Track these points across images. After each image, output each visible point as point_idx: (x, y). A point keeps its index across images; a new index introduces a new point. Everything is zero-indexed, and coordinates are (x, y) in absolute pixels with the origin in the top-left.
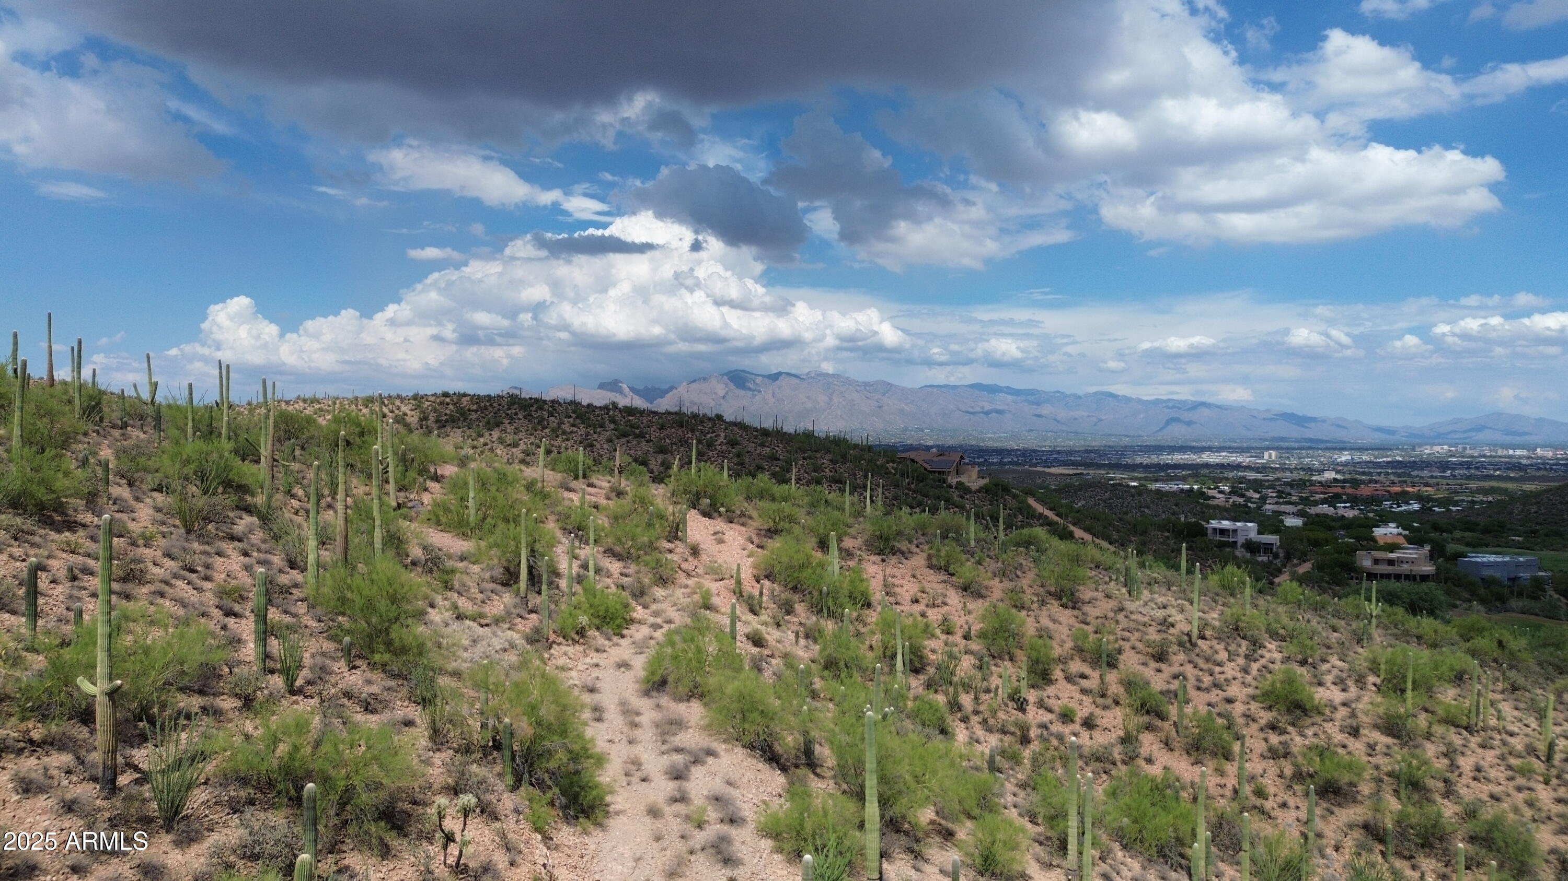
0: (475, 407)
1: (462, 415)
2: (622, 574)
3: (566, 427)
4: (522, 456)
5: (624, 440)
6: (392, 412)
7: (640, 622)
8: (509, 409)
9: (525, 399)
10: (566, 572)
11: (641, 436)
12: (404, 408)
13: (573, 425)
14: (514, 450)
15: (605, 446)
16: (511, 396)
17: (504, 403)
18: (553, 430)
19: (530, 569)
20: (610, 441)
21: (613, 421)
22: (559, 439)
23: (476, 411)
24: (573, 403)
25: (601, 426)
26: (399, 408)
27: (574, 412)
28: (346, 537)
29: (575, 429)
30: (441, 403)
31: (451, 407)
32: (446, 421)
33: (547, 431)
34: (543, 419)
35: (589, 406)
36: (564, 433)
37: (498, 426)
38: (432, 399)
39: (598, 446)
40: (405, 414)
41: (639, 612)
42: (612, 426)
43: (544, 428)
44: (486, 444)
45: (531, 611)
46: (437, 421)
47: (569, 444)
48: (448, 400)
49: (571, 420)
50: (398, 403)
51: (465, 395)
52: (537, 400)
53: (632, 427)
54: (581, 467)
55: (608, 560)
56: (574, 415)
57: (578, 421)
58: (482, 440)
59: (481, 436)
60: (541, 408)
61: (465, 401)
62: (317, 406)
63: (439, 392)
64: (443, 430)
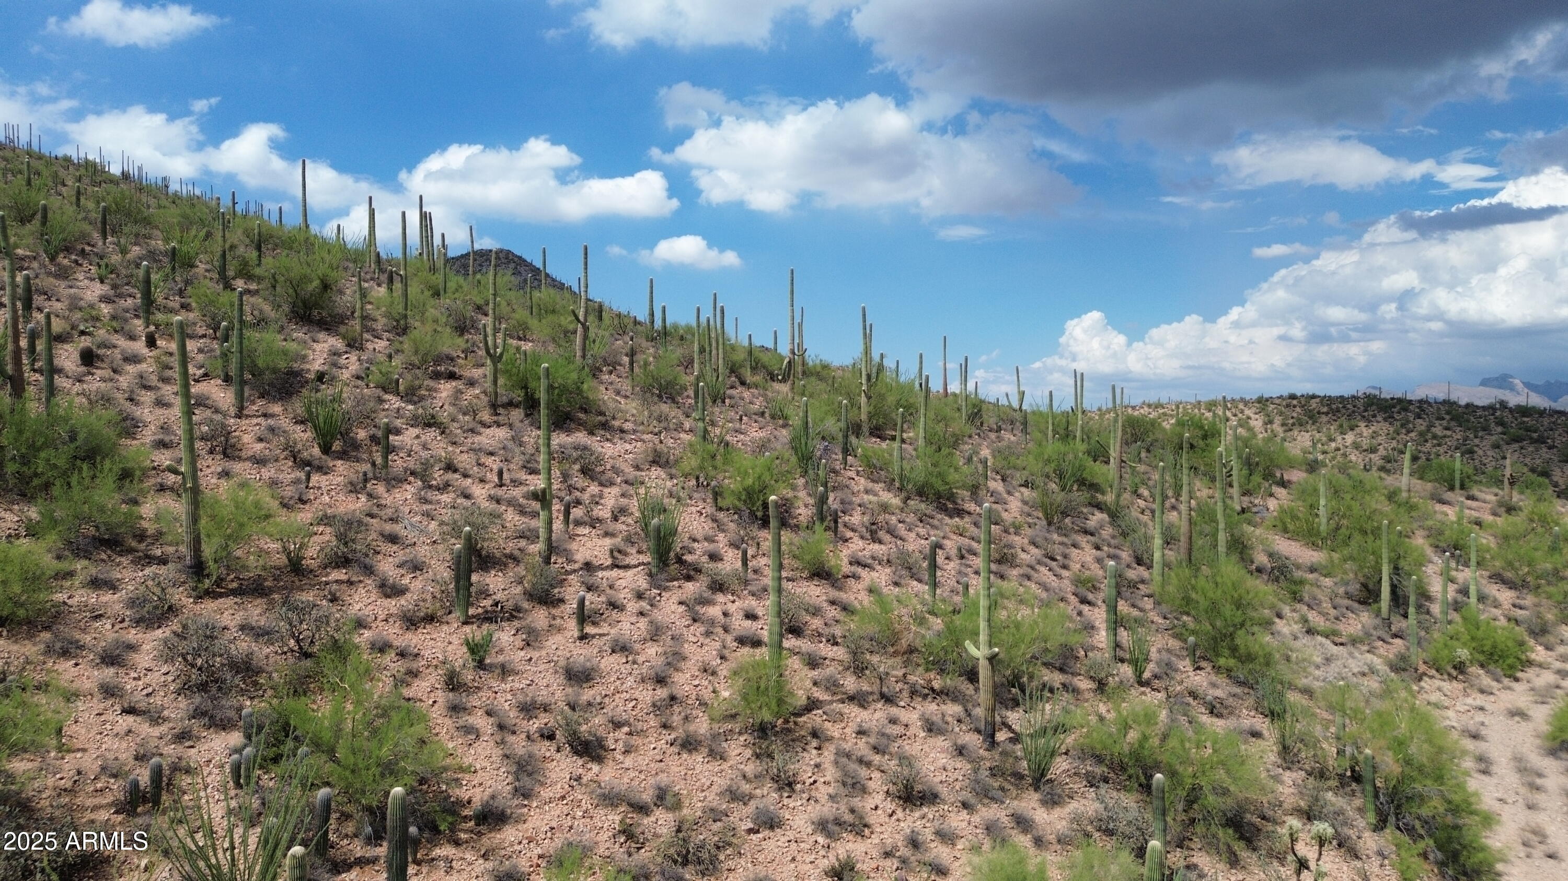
0: (1325, 409)
1: (1311, 418)
2: (1514, 606)
3: (1438, 430)
4: (1381, 463)
5: (1516, 446)
6: (1235, 415)
7: (1540, 666)
8: (1366, 411)
9: (1386, 400)
10: (1439, 596)
11: (1541, 441)
12: (1248, 412)
13: (1447, 429)
14: (1372, 456)
15: (1490, 453)
16: (1368, 396)
17: (1359, 404)
18: (1421, 434)
19: (1394, 588)
20: (1496, 446)
21: (1501, 423)
22: (1428, 445)
23: (1327, 414)
24: (1445, 402)
25: (1484, 429)
26: (1242, 412)
27: (1448, 413)
28: (1190, 538)
29: (1448, 433)
30: (1288, 406)
31: (1298, 409)
32: (1293, 424)
33: (1413, 434)
34: (1408, 422)
35: (1468, 406)
36: (1435, 437)
37: (1352, 429)
38: (1277, 401)
39: (1480, 452)
40: (1249, 418)
41: (1539, 653)
42: (1499, 429)
43: (1409, 432)
44: (1338, 449)
45: (1395, 636)
46: (1283, 425)
47: (1441, 450)
48: (1295, 402)
49: (1445, 423)
50: (1241, 406)
51: (1314, 397)
52: (1400, 401)
53: (1528, 430)
54: (1457, 476)
55: (1496, 587)
56: (1447, 417)
57: (1453, 423)
58: (1333, 445)
59: (1332, 440)
60: (1406, 410)
61: (1314, 404)
62: (1161, 411)
63: (1285, 394)
64: (1289, 434)
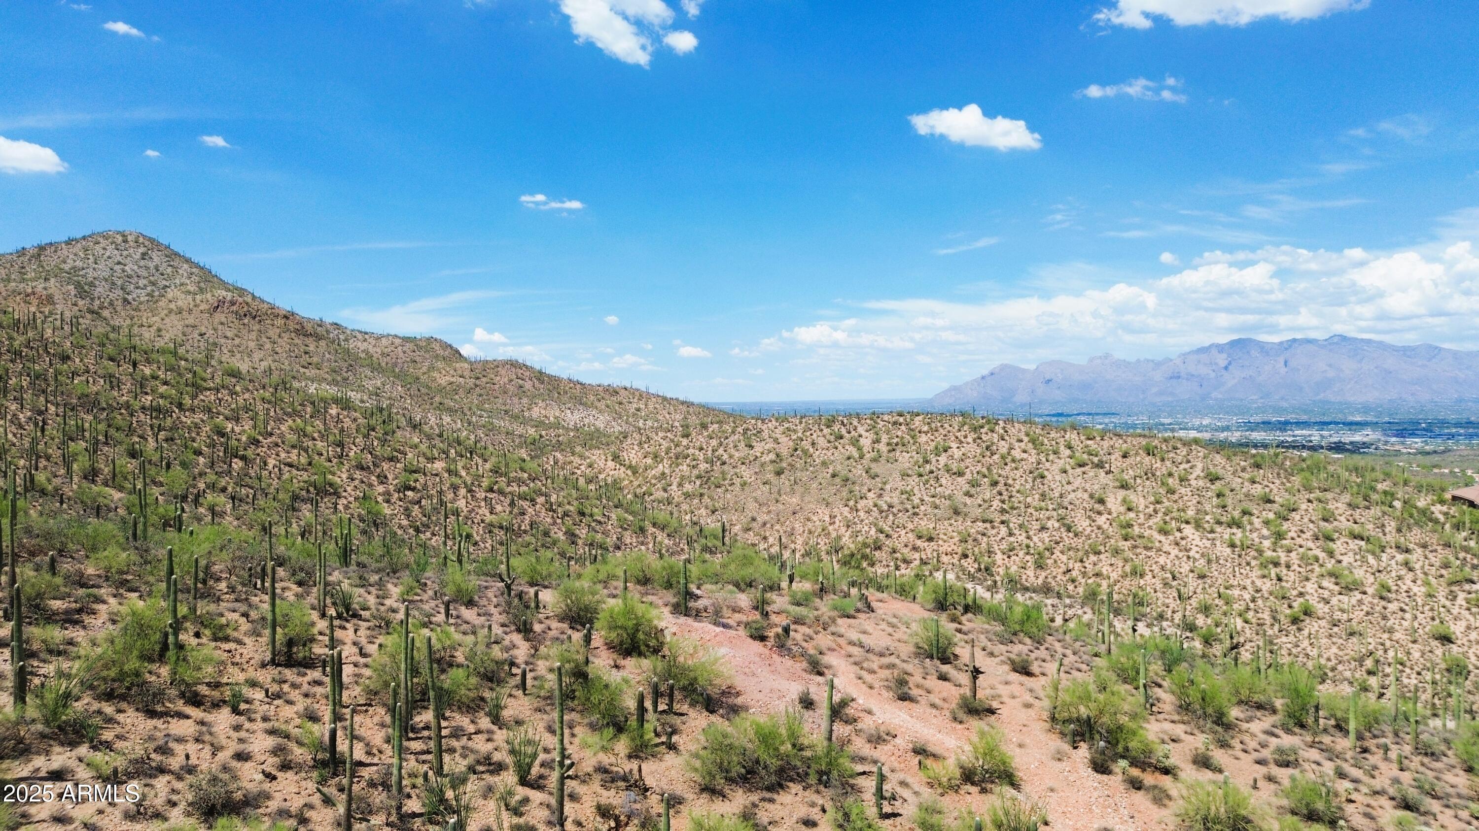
3: (1017, 454)
4: (966, 487)
5: (1079, 470)
11: (1100, 465)
12: (860, 429)
13: (1025, 451)
14: (960, 479)
15: (1058, 478)
18: (1003, 457)
20: (1063, 471)
64: (891, 455)
